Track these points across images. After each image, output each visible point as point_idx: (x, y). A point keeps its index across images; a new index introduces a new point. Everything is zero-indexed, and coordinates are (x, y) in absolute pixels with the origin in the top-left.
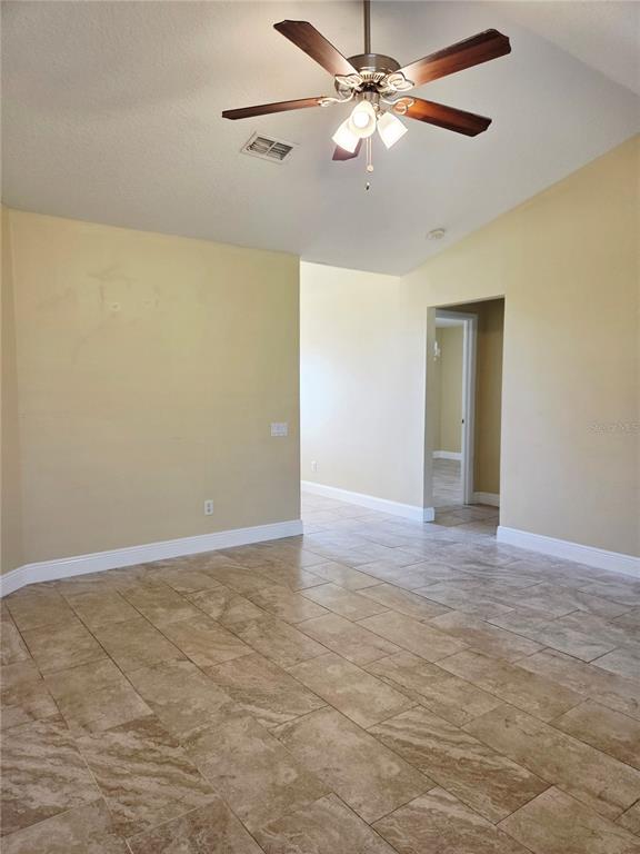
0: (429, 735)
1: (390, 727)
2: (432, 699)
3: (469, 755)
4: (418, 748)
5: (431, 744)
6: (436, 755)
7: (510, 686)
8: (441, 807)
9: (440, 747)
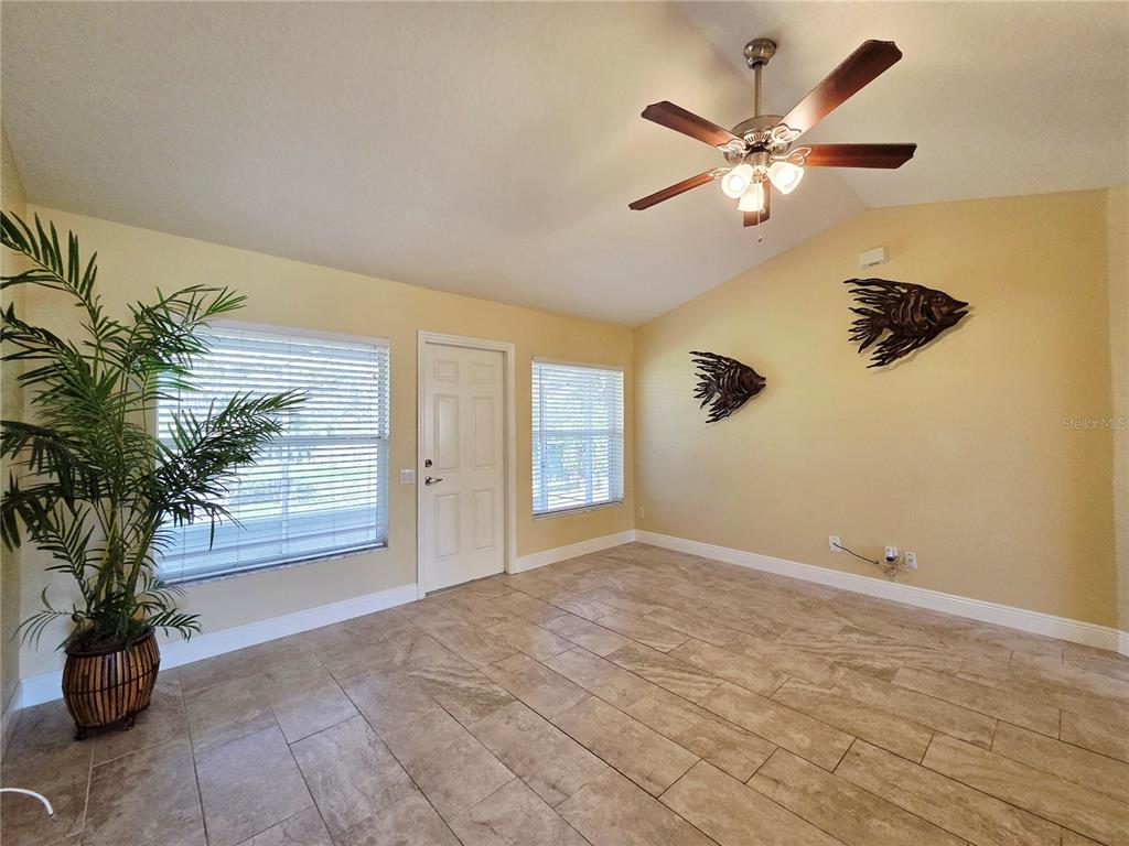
0: (679, 680)
1: (709, 683)
2: (687, 710)
3: (651, 669)
4: (684, 671)
5: (676, 674)
6: (671, 668)
7: (617, 730)
8: (664, 645)
9: (670, 673)
